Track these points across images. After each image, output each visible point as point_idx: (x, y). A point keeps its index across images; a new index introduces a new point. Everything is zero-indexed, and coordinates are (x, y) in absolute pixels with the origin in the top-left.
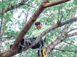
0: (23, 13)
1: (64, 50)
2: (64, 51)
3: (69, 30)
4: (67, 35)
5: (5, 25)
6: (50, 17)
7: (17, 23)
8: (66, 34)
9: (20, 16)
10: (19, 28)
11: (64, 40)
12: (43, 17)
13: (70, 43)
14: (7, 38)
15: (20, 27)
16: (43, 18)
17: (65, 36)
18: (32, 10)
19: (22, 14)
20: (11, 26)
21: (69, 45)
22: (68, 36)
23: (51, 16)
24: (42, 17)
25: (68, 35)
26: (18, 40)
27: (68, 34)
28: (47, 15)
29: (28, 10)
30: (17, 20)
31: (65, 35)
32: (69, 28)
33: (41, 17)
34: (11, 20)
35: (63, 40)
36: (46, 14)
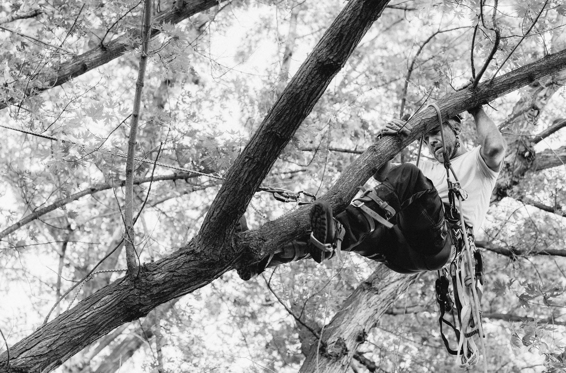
0: (265, 32)
1: (514, 249)
2: (518, 253)
3: (542, 126)
4: (532, 154)
5: (162, 106)
6: (425, 55)
7: (231, 92)
8: (522, 149)
9: (246, 51)
10: (244, 120)
11: (515, 188)
12: (385, 53)
13: (549, 203)
14: (174, 178)
15: (247, 115)
16: (382, 57)
17: (519, 165)
18: (315, 15)
19: (257, 37)
20: (195, 107)
21: (547, 218)
22: (538, 161)
23: (429, 48)
24: (378, 53)
25: (537, 158)
26: (241, 185)
27: (539, 148)
28: (408, 42)
29: (295, 16)
30: (229, 76)
31: (521, 155)
32: (543, 115)
33: (372, 57)
34: (199, 72)
35: (510, 187)
36: (400, 34)
